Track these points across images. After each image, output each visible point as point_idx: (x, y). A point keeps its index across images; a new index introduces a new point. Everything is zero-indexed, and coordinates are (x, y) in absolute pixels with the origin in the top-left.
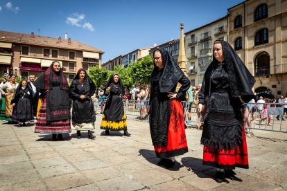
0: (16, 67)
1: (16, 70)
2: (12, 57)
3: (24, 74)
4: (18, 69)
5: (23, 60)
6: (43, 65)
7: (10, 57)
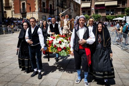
0: (93, 8)
1: (93, 10)
3: (97, 12)
5: (96, 3)
6: (106, 5)
7: (90, 3)
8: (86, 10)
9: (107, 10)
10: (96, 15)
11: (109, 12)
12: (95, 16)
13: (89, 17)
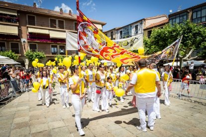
0: (24, 39)
1: (24, 42)
2: (19, 27)
3: (33, 47)
4: (26, 41)
6: (51, 36)
7: (17, 28)
8: (8, 42)
9: (52, 46)
10: (35, 53)
11: (56, 49)
12: (32, 55)
13: (16, 56)
